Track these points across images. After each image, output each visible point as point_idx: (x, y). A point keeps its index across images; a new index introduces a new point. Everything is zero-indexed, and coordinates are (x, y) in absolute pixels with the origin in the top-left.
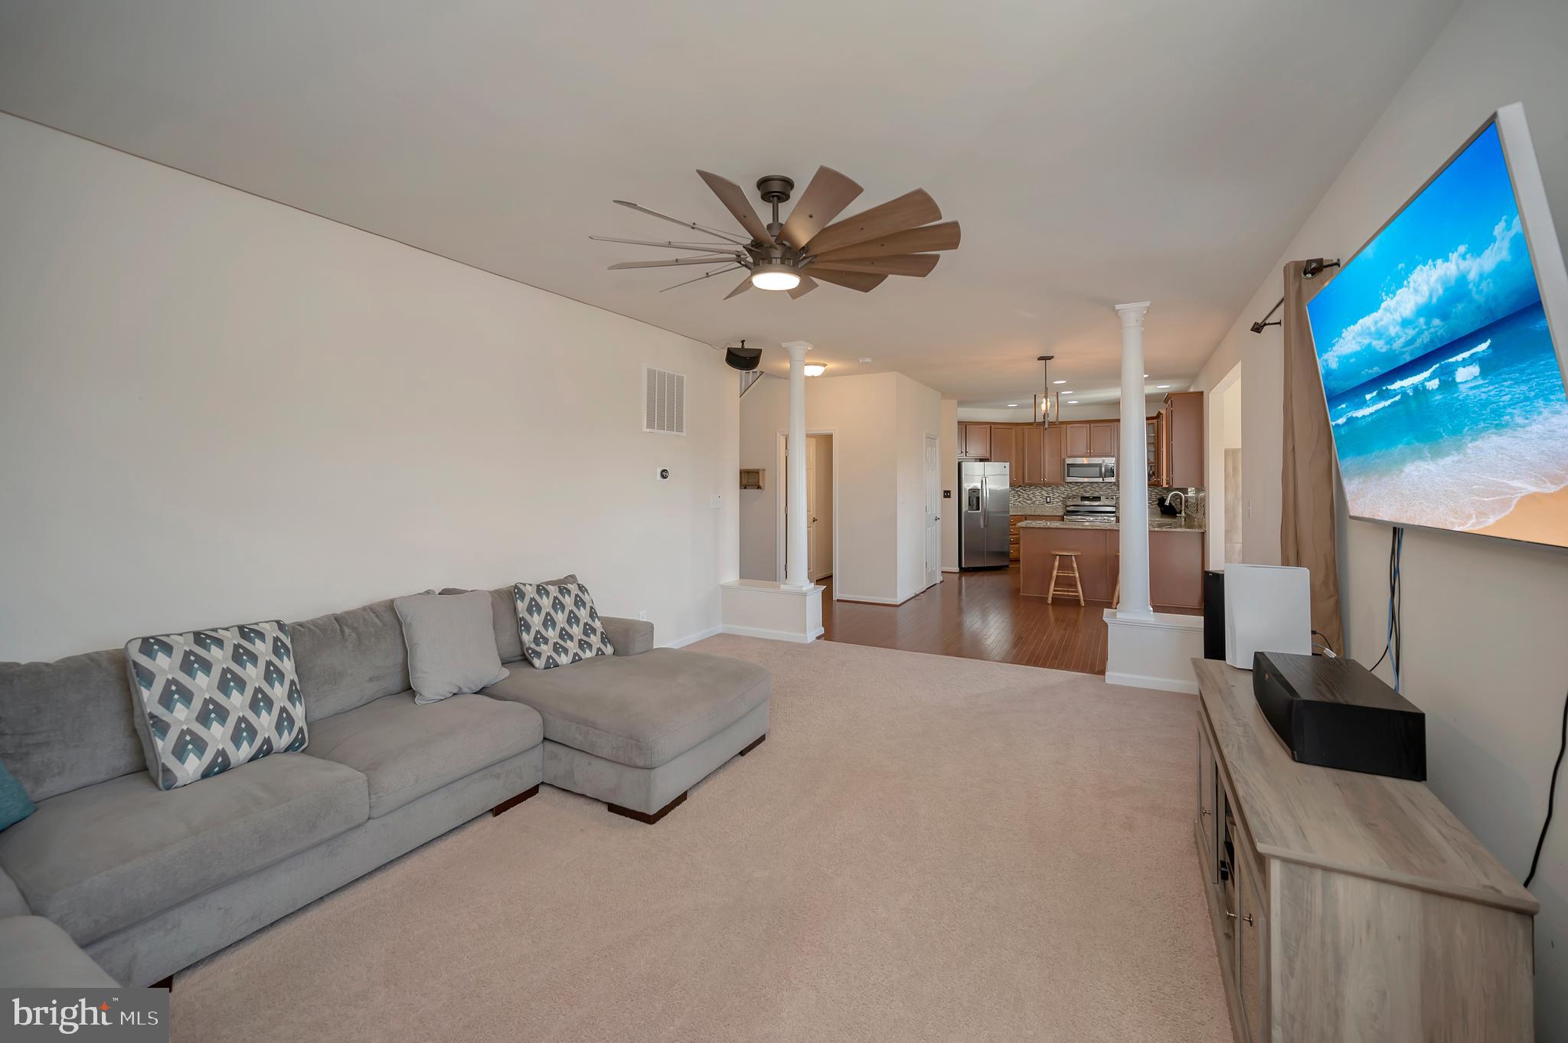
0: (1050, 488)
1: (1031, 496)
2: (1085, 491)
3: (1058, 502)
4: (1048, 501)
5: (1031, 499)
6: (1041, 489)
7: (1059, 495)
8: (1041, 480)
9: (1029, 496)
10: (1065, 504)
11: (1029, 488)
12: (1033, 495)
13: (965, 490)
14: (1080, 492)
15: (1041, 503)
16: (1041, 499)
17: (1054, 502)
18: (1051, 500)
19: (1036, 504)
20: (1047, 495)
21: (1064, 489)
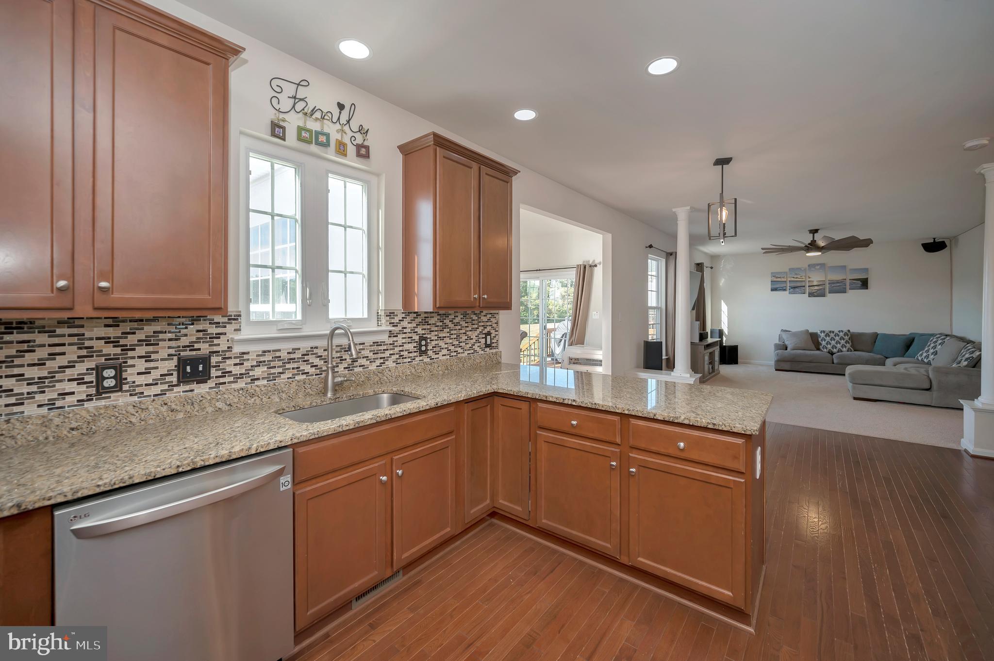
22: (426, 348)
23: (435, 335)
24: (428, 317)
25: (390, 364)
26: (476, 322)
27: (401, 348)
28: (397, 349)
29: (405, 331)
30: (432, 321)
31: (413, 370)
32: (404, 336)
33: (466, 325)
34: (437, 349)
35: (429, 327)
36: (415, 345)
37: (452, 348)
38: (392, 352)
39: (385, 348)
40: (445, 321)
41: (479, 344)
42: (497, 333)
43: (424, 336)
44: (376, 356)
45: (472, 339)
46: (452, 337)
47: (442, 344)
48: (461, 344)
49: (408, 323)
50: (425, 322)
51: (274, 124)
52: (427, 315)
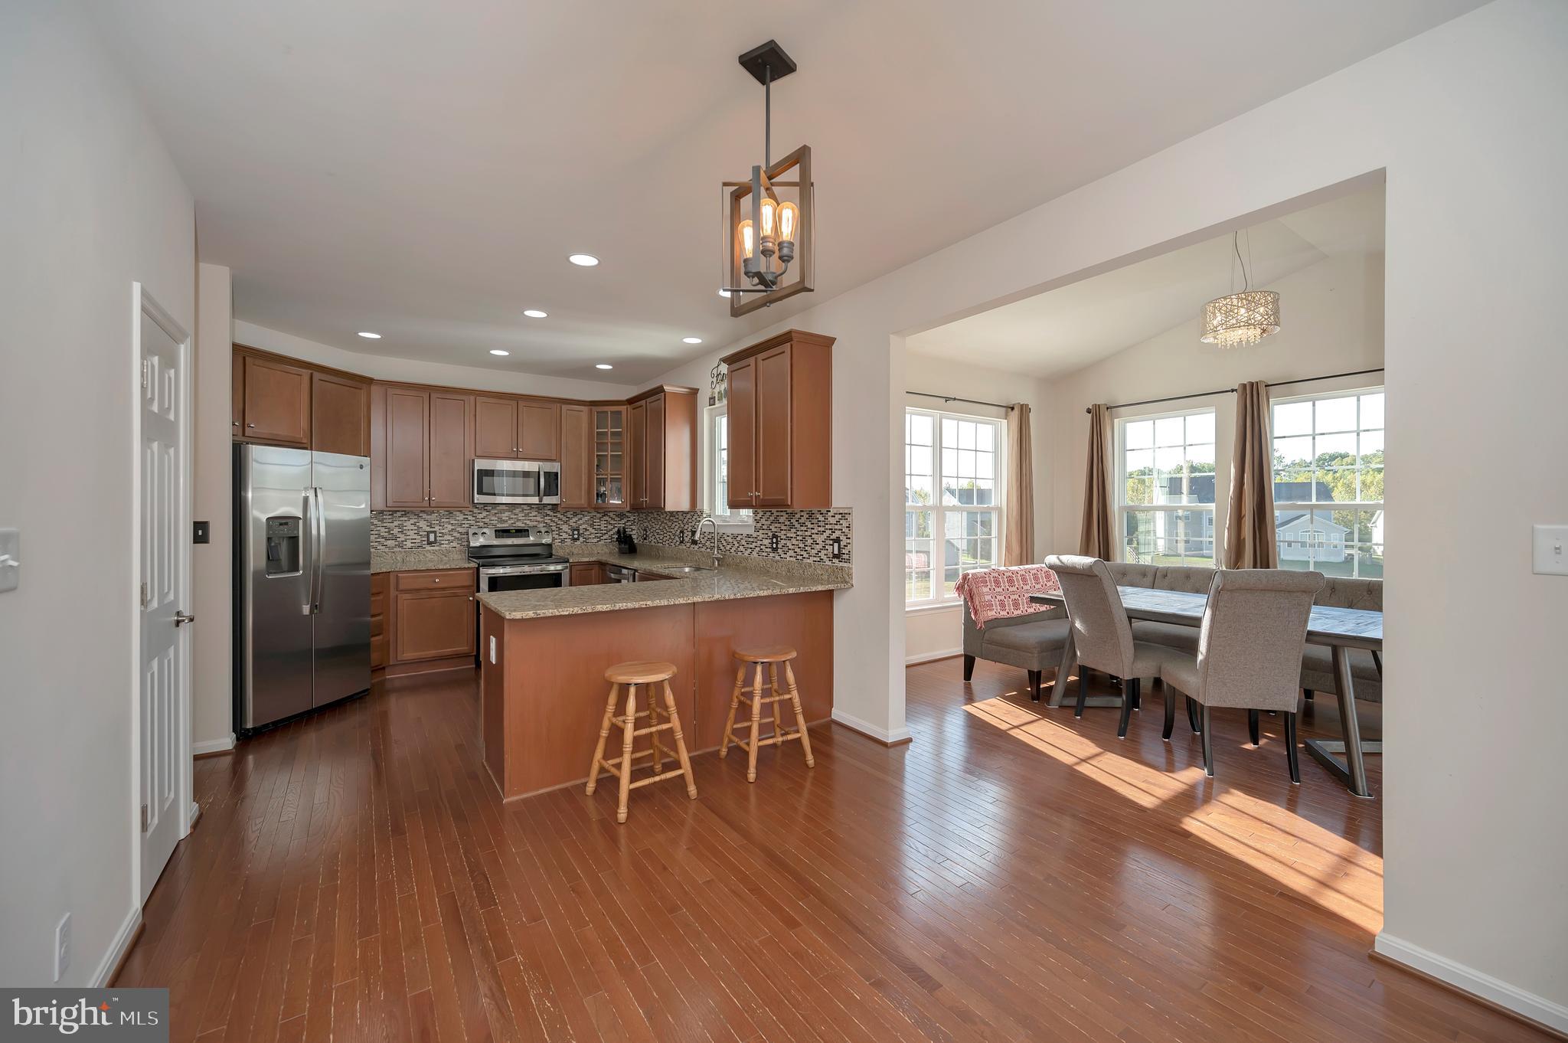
0: (434, 516)
1: (396, 531)
2: (502, 521)
3: (450, 542)
4: (432, 537)
5: (396, 538)
6: (416, 517)
7: (453, 527)
8: (423, 499)
9: (392, 532)
10: (466, 543)
11: (390, 517)
12: (400, 530)
13: (257, 520)
14: (492, 522)
15: (417, 545)
16: (416, 536)
17: (442, 542)
18: (438, 538)
19: (405, 547)
20: (428, 529)
21: (461, 517)
22: (777, 546)
23: (784, 535)
24: (779, 516)
25: (755, 554)
26: (822, 524)
27: (761, 542)
28: (759, 543)
29: (763, 527)
30: (782, 520)
31: (765, 564)
32: (763, 532)
33: (812, 526)
35: (778, 525)
36: (770, 541)
37: (797, 550)
38: (756, 544)
39: (752, 540)
40: (792, 521)
41: (825, 552)
42: (848, 541)
43: (776, 534)
44: (748, 546)
45: (818, 544)
46: (798, 538)
47: (789, 543)
48: (806, 548)
49: (765, 520)
50: (776, 521)
51: (710, 399)
52: (778, 514)
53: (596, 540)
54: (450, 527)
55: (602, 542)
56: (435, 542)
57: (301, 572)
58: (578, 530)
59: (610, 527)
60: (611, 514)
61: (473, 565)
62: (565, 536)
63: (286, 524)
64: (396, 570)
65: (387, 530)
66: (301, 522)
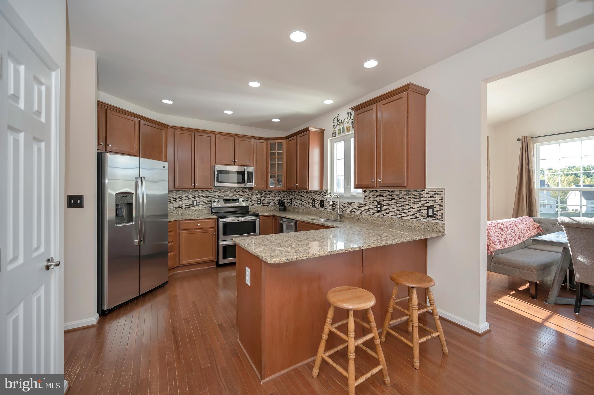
0: (196, 193)
1: (178, 200)
2: (226, 195)
3: (203, 205)
4: (195, 203)
5: (178, 203)
6: (188, 193)
7: (204, 198)
8: (192, 184)
9: (176, 200)
10: (210, 206)
11: (176, 193)
12: (180, 199)
13: (110, 195)
14: (222, 196)
15: (188, 206)
16: (187, 203)
17: (199, 205)
18: (197, 204)
19: (182, 207)
20: (193, 199)
21: (208, 193)
22: (381, 209)
23: (387, 203)
24: (382, 193)
25: (364, 213)
26: (417, 197)
27: (369, 207)
28: (367, 207)
29: (371, 199)
30: (384, 195)
31: (372, 219)
32: (370, 201)
33: (409, 199)
34: (388, 211)
35: (383, 198)
36: (375, 206)
37: (398, 212)
38: (365, 208)
39: (362, 206)
40: (393, 196)
41: (421, 214)
42: (441, 207)
43: (380, 203)
44: (359, 209)
45: (414, 209)
46: (397, 205)
47: (390, 208)
48: (404, 211)
49: (372, 195)
50: (380, 195)
51: (333, 133)
52: (381, 192)
53: (268, 204)
54: (203, 198)
55: (271, 205)
56: (196, 205)
57: (134, 222)
58: (260, 200)
59: (274, 198)
60: (275, 192)
61: (215, 217)
62: (254, 202)
63: (126, 196)
64: (180, 219)
65: (174, 200)
66: (134, 195)
